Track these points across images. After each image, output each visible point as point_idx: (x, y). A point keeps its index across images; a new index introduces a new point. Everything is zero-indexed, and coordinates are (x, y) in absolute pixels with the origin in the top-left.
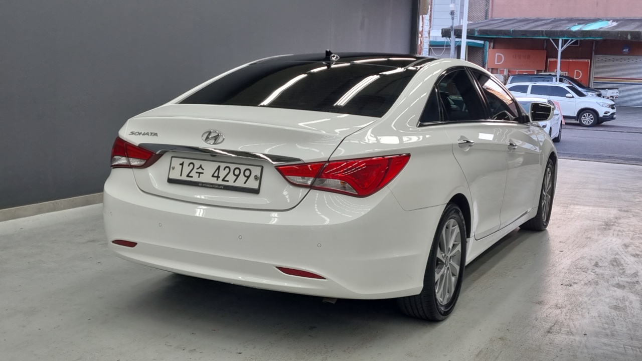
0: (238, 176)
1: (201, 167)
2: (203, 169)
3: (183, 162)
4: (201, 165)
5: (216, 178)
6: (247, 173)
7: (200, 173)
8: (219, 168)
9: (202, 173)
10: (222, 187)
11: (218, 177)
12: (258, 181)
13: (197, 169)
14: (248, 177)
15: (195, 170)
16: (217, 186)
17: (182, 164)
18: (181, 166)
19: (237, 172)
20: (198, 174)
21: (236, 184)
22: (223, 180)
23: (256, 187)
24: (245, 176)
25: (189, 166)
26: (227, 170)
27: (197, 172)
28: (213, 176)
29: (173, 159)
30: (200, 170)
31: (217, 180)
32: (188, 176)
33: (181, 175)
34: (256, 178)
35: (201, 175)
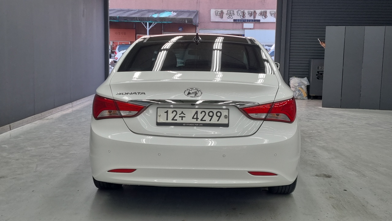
0: (212, 117)
1: (182, 113)
2: (185, 114)
3: (167, 111)
4: (182, 112)
5: (196, 119)
6: (219, 114)
7: (182, 117)
8: (197, 113)
9: (185, 117)
10: (202, 125)
11: (197, 119)
12: (228, 118)
13: (180, 114)
14: (220, 117)
15: (178, 115)
16: (198, 125)
17: (167, 112)
18: (166, 113)
19: (211, 114)
20: (181, 118)
21: (212, 122)
22: (202, 120)
23: (227, 122)
24: (217, 116)
25: (172, 113)
26: (203, 113)
27: (180, 117)
28: (193, 118)
29: (158, 109)
30: (182, 115)
31: (197, 120)
32: (173, 119)
33: (167, 120)
34: (226, 117)
35: (183, 118)
